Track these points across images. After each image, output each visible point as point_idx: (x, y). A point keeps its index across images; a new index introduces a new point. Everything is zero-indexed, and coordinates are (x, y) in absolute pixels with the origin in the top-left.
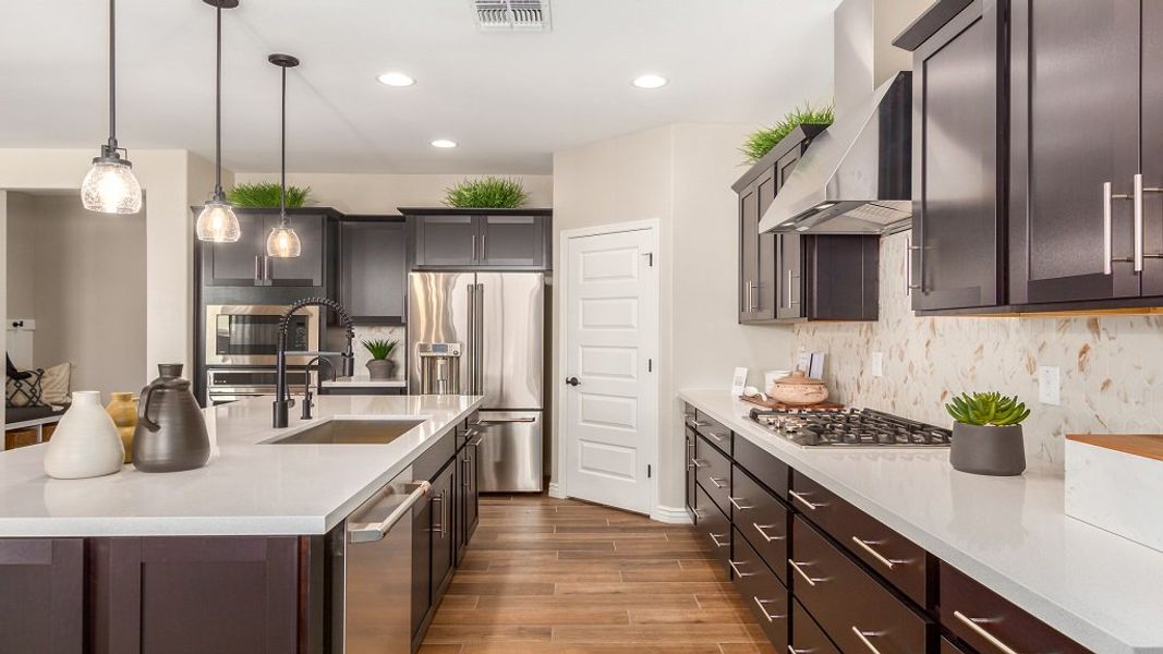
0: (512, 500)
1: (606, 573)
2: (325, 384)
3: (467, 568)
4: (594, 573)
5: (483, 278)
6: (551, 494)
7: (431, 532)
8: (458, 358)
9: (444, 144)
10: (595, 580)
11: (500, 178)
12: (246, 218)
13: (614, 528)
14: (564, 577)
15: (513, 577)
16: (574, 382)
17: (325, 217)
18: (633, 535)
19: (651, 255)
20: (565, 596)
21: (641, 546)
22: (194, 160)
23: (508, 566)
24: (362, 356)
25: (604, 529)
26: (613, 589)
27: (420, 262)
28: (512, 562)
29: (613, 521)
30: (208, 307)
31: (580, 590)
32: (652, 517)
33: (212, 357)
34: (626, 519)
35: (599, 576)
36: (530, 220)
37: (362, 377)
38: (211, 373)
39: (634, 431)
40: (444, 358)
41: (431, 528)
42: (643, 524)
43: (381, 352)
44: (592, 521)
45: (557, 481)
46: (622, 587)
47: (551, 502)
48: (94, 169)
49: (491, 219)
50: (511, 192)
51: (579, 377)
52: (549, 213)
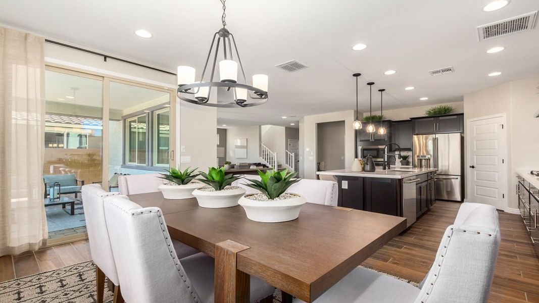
5: (437, 136)
8: (430, 159)
9: (424, 98)
11: (444, 105)
16: (473, 167)
17: (388, 122)
19: (503, 125)
24: (398, 159)
27: (417, 132)
32: (505, 211)
36: (455, 117)
37: (398, 165)
39: (497, 183)
40: (425, 159)
45: (467, 198)
49: (441, 118)
50: (448, 109)
51: (475, 165)
52: (463, 114)
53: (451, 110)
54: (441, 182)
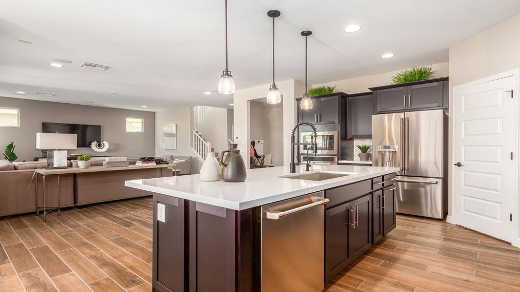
0: (424, 221)
1: (466, 268)
2: (340, 162)
3: (384, 246)
4: (457, 267)
5: (412, 115)
6: (448, 221)
7: (348, 225)
8: (396, 152)
9: (388, 56)
10: (456, 270)
11: (419, 67)
12: (314, 100)
13: (481, 245)
14: (436, 264)
15: (406, 257)
16: (459, 165)
17: (340, 96)
18: (494, 252)
19: (512, 91)
20: (432, 273)
21: (498, 259)
22: (297, 83)
23: (406, 251)
24: (357, 151)
25: (476, 245)
26: (466, 278)
27: (379, 110)
28: (410, 249)
29: (482, 241)
30: (301, 133)
31: (442, 273)
32: (512, 244)
33: (302, 151)
34: (493, 242)
35: (459, 269)
36: (436, 84)
37: (357, 159)
38: (302, 156)
39: (500, 193)
40: (389, 152)
41: (348, 223)
42: (505, 247)
43: (364, 149)
44: (470, 239)
45: (451, 215)
46: (473, 279)
47: (447, 225)
48: (222, 79)
49: (414, 87)
50: (425, 72)
51: (462, 162)
52: (447, 79)
53: (430, 73)
54: (422, 189)
